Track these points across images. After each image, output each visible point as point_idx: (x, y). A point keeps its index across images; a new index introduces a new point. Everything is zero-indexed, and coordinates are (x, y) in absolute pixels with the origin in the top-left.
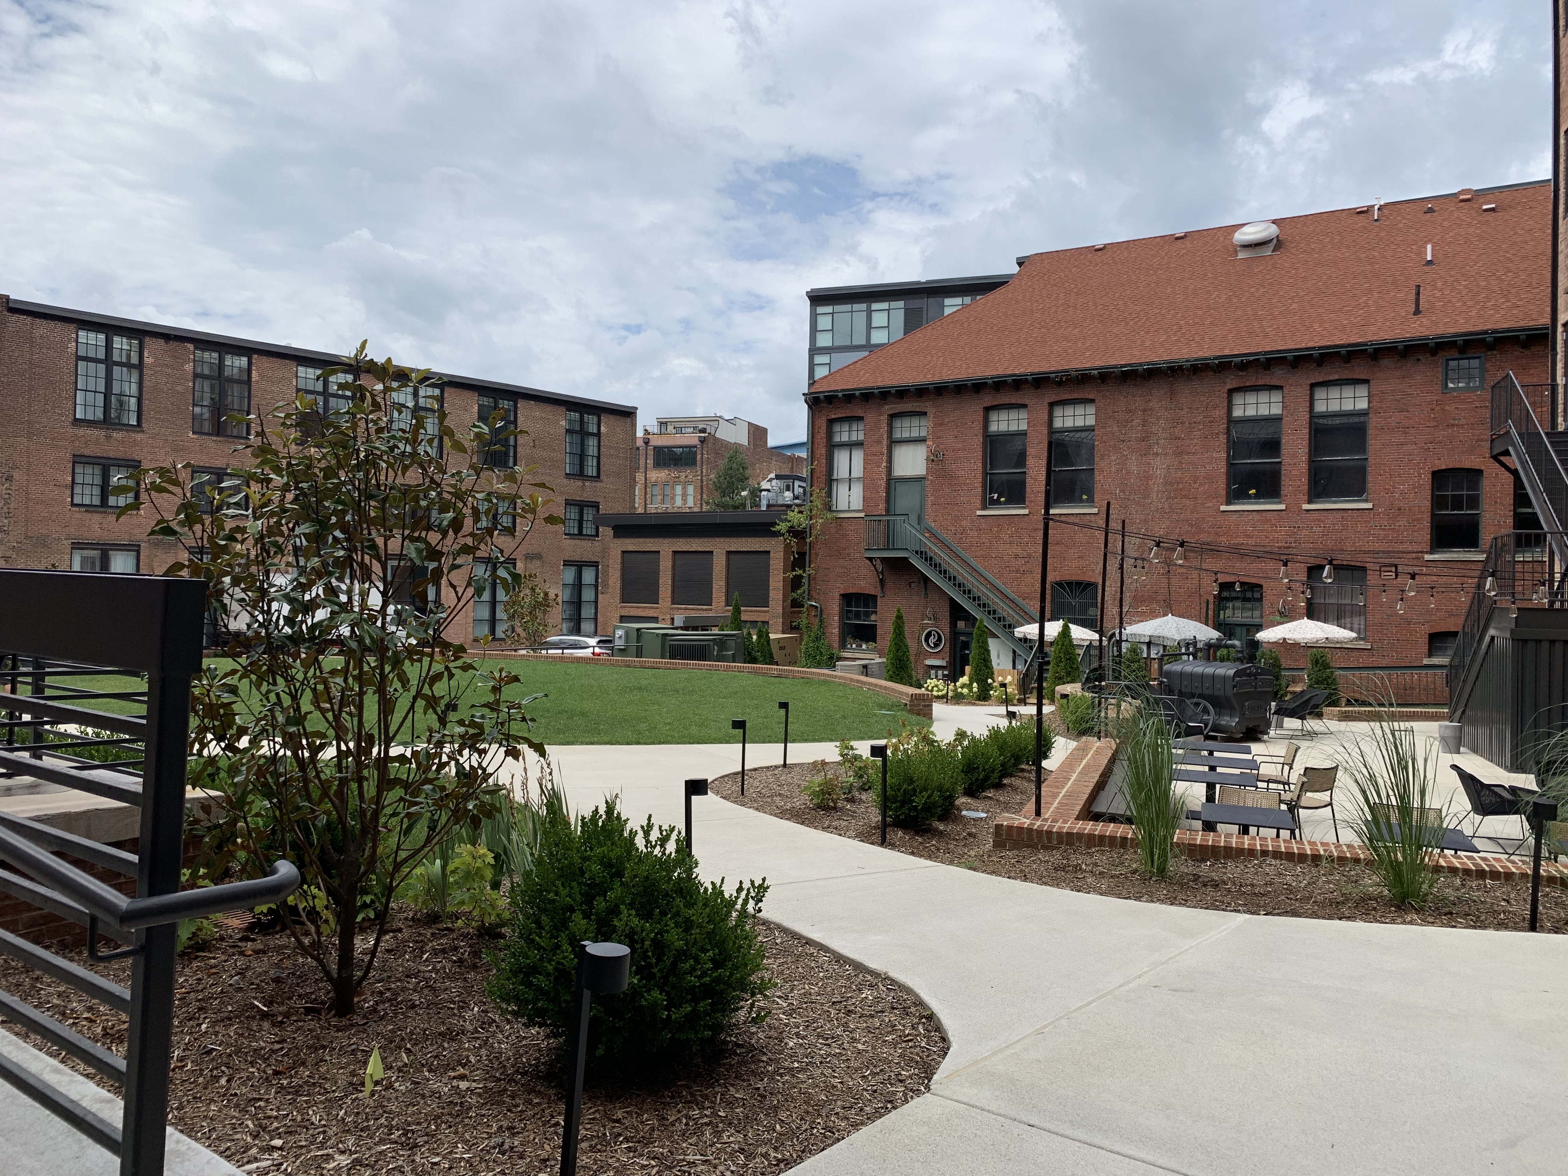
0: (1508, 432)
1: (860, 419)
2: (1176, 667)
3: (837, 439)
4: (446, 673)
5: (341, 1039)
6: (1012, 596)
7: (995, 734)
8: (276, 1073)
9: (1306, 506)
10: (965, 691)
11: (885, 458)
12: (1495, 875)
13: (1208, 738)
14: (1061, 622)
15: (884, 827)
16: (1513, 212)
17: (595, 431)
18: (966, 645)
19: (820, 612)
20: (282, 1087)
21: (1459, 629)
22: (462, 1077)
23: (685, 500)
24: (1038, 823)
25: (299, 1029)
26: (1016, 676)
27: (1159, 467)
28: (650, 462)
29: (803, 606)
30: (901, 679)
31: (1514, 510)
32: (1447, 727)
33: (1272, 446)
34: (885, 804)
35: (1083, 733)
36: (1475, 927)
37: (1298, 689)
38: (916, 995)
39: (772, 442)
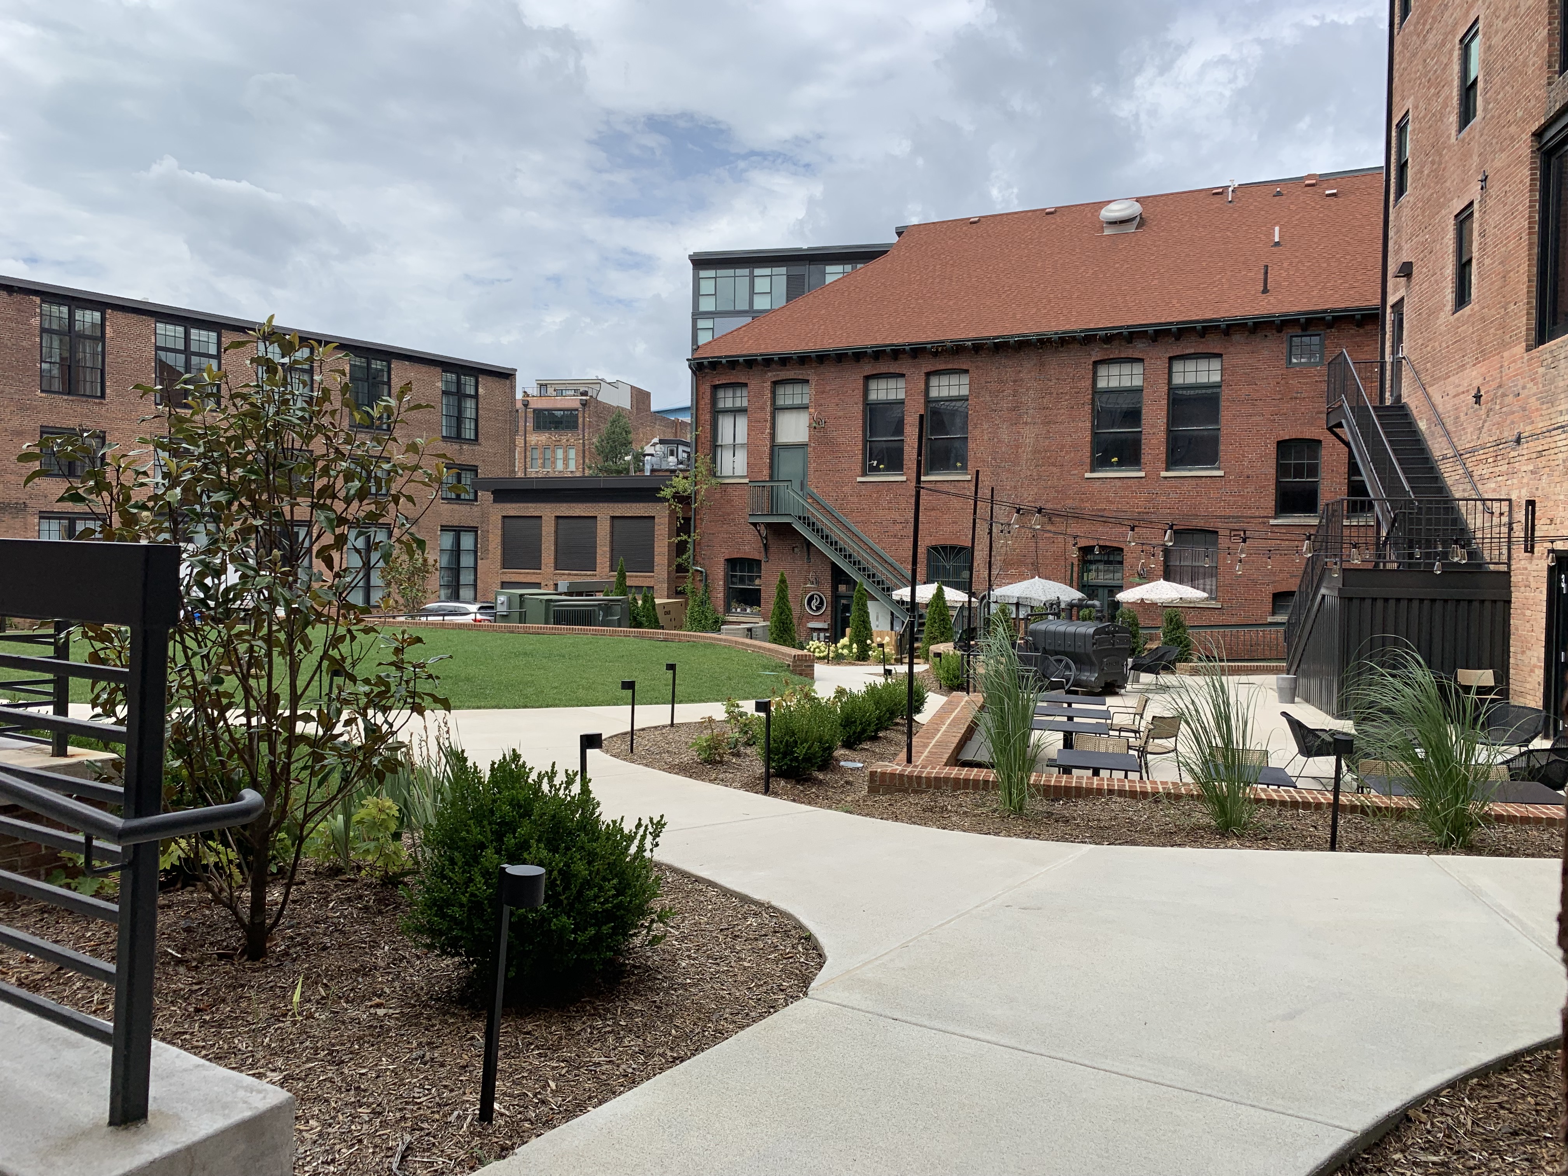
0: (1341, 406)
1: (746, 385)
2: (1041, 626)
3: (721, 405)
4: (348, 636)
5: (260, 978)
6: (891, 560)
7: (872, 690)
8: (197, 1010)
9: (1164, 474)
10: (845, 652)
11: (768, 425)
12: (1306, 805)
13: (1069, 692)
14: (936, 585)
15: (768, 777)
16: (1352, 197)
17: (473, 393)
18: (847, 608)
19: (705, 577)
20: (205, 1021)
21: (1295, 588)
22: (379, 1006)
23: (566, 465)
24: (909, 769)
25: (214, 972)
26: (894, 638)
27: (1029, 435)
28: (530, 425)
29: (688, 571)
30: (785, 641)
31: (1349, 478)
32: (1283, 679)
33: (1133, 416)
34: (769, 755)
35: (952, 688)
36: (1285, 849)
37: (1154, 646)
38: (795, 920)
39: (654, 407)
